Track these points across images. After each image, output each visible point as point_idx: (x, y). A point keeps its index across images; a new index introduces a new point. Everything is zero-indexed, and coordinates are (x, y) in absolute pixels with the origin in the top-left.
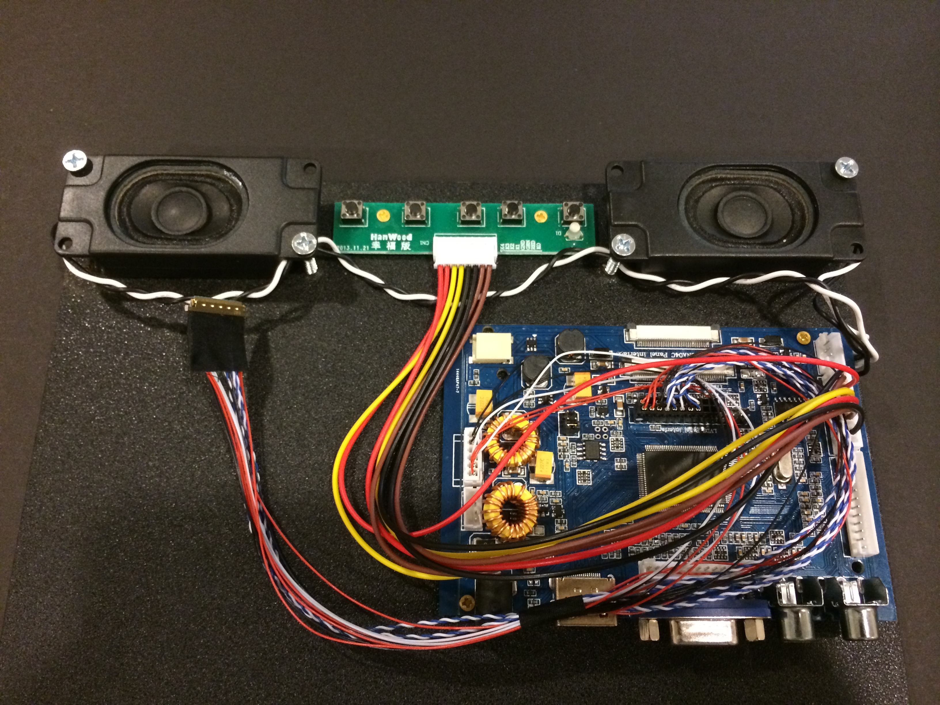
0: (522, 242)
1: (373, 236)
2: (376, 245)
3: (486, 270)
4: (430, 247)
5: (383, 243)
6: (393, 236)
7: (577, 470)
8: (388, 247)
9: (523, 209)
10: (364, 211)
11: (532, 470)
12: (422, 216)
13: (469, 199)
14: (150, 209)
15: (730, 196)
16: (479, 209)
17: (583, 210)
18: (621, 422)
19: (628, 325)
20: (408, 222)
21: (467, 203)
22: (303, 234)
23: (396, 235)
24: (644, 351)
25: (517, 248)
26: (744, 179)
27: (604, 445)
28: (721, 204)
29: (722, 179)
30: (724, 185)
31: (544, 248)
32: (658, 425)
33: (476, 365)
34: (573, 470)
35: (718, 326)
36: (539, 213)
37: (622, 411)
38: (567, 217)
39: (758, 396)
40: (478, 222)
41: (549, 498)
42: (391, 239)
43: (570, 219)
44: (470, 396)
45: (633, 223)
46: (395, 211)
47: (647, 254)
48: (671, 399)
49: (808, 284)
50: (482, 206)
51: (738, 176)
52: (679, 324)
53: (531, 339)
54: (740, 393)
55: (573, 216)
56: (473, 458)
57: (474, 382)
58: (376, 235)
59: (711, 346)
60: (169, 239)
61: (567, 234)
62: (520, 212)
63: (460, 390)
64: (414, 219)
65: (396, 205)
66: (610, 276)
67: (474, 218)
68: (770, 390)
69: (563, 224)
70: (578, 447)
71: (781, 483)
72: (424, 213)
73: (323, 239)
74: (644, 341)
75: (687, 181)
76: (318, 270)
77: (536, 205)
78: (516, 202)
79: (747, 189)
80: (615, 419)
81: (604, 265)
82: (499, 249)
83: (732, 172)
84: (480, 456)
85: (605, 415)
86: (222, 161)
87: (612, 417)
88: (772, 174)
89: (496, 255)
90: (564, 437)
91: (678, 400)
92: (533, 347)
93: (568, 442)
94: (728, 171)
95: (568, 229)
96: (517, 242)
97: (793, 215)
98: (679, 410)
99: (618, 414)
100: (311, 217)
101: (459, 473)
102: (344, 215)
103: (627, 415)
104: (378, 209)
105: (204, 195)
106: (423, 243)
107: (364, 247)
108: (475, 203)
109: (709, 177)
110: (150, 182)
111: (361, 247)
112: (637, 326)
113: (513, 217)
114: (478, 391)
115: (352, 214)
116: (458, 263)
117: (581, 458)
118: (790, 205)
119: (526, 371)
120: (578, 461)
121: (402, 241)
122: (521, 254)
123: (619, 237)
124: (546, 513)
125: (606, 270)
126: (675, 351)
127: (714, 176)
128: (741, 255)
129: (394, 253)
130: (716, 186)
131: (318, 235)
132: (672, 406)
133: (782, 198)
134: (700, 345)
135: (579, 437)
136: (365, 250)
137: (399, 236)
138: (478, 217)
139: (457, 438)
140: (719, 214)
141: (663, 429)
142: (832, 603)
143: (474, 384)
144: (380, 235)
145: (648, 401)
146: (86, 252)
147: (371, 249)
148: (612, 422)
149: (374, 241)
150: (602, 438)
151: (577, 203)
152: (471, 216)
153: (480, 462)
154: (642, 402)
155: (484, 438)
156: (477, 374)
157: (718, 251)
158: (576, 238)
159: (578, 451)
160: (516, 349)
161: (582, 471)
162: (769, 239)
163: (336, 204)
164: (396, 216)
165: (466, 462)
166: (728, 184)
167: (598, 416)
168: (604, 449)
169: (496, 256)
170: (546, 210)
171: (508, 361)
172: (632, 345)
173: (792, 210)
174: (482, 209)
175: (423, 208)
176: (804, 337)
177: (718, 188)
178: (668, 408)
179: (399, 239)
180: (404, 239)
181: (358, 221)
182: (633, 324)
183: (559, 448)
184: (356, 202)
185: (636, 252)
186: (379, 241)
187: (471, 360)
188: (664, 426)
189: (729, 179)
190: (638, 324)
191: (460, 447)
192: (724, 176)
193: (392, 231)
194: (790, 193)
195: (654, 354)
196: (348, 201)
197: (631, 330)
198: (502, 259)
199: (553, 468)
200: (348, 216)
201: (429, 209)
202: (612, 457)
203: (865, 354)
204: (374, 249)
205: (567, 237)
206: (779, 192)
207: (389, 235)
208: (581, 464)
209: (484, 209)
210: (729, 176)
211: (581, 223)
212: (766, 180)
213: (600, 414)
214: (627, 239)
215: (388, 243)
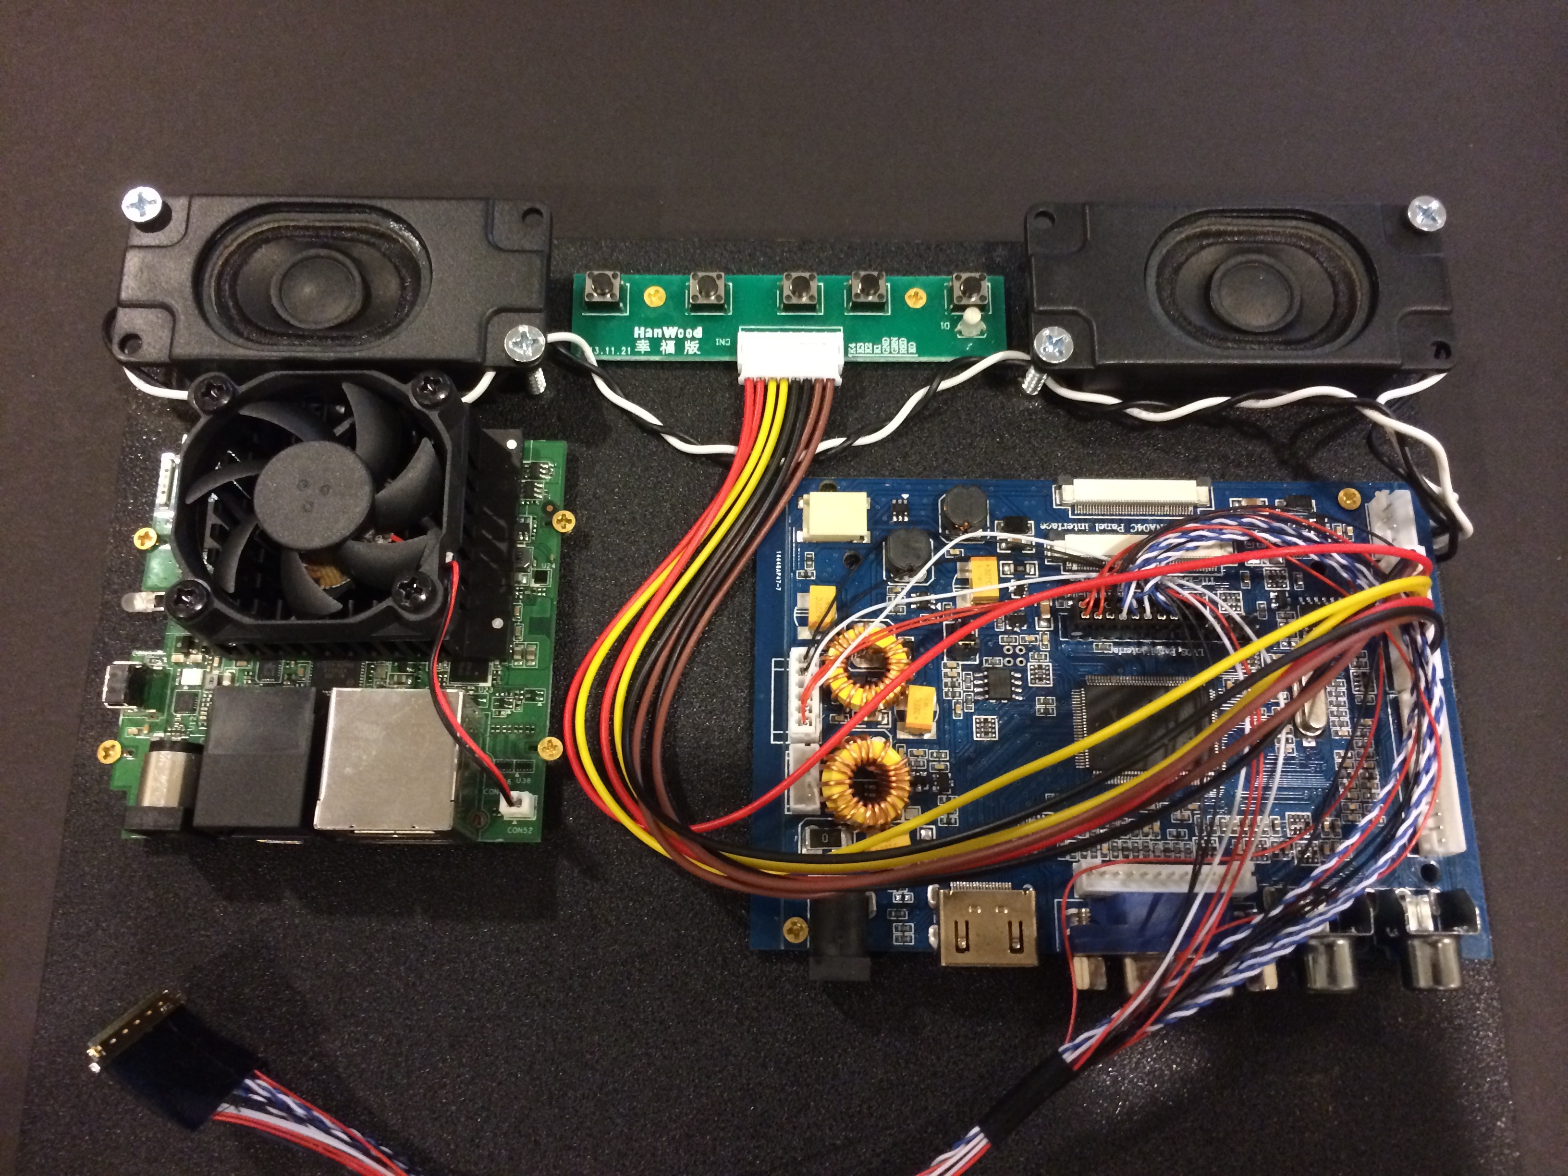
0: (885, 341)
1: (638, 332)
2: (643, 346)
3: (824, 388)
4: (733, 349)
5: (655, 343)
6: (671, 331)
7: (974, 717)
8: (662, 349)
9: (885, 285)
10: (622, 289)
11: (901, 716)
12: (718, 298)
13: (796, 268)
14: (269, 284)
15: (1232, 262)
16: (814, 284)
17: (987, 285)
18: (1047, 637)
19: (1060, 478)
20: (696, 307)
21: (794, 275)
22: (523, 328)
23: (676, 328)
24: (1085, 521)
25: (876, 351)
26: (1256, 234)
27: (1018, 675)
28: (1217, 276)
29: (1219, 234)
30: (1222, 243)
31: (920, 352)
32: (1108, 643)
33: (808, 545)
34: (968, 717)
35: (1209, 479)
36: (912, 292)
37: (1048, 620)
38: (960, 298)
39: (1272, 595)
40: (812, 308)
41: (928, 761)
42: (667, 336)
43: (964, 302)
44: (799, 595)
45: (1071, 308)
46: (675, 288)
47: (1093, 361)
48: (1129, 599)
49: (1359, 408)
50: (819, 281)
51: (1245, 228)
52: (1143, 476)
53: (900, 501)
54: (1243, 591)
55: (970, 297)
56: (804, 698)
57: (806, 572)
58: (643, 329)
59: (1195, 512)
60: (302, 336)
61: (959, 327)
62: (882, 291)
63: (782, 585)
64: (705, 302)
65: (676, 278)
66: (1030, 397)
67: (805, 300)
68: (1292, 586)
69: (953, 310)
70: (975, 678)
71: (1306, 737)
72: (721, 292)
73: (554, 337)
74: (1085, 504)
75: (1161, 237)
76: (546, 388)
77: (910, 278)
78: (875, 274)
79: (1259, 251)
80: (1037, 633)
81: (1020, 379)
82: (846, 353)
83: (1235, 221)
84: (816, 694)
85: (1020, 627)
86: (385, 205)
87: (1032, 631)
88: (1301, 224)
89: (841, 362)
90: (953, 663)
91: (1140, 602)
92: (903, 516)
93: (960, 670)
94: (1229, 220)
95: (960, 318)
96: (876, 340)
97: (1336, 294)
98: (1142, 618)
99: (1042, 626)
100: (535, 299)
101: (782, 722)
102: (590, 295)
103: (1056, 627)
104: (647, 287)
105: (357, 262)
106: (722, 342)
107: (624, 348)
108: (807, 275)
109: (1198, 230)
110: (267, 241)
111: (618, 350)
112: (1076, 481)
113: (870, 298)
114: (813, 588)
115: (603, 294)
116: (778, 377)
117: (980, 698)
118: (1331, 277)
119: (892, 555)
120: (976, 702)
121: (685, 338)
122: (882, 360)
123: (1046, 332)
124: (923, 786)
125: (1024, 386)
126: (1137, 522)
127: (1206, 228)
128: (1250, 362)
129: (672, 359)
130: (1209, 245)
131: (548, 329)
132: (1130, 612)
133: (1318, 265)
134: (1180, 511)
135: (977, 662)
136: (625, 355)
137: (681, 331)
138: (812, 298)
139: (778, 664)
140: (1214, 294)
141: (1115, 650)
142: (1388, 930)
143: (806, 576)
144: (649, 330)
145: (1091, 604)
146: (164, 357)
147: (634, 353)
148: (1032, 637)
149: (639, 339)
150: (1015, 664)
151: (977, 275)
152: (800, 296)
153: (815, 703)
154: (1081, 605)
155: (824, 664)
156: (811, 559)
157: (1210, 356)
158: (974, 333)
159: (976, 686)
160: (874, 519)
161: (982, 717)
162: (1294, 335)
163: (576, 276)
164: (675, 297)
165: (794, 704)
166: (1228, 242)
167: (1008, 628)
168: (1019, 683)
169: (843, 363)
170: (924, 287)
171: (862, 538)
172: (1066, 511)
173: (1334, 284)
174: (818, 284)
175: (721, 284)
176: (1348, 498)
177: (1212, 249)
178: (1124, 616)
179: (681, 336)
180: (689, 336)
181: (613, 306)
182: (1068, 476)
183: (945, 680)
184: (610, 273)
185: (1074, 357)
186: (649, 339)
187: (800, 537)
188: (1116, 644)
189: (1232, 234)
190: (1076, 477)
191: (782, 679)
192: (1222, 228)
193: (671, 323)
194: (1333, 258)
195: (1103, 526)
196: (596, 273)
197: (1065, 487)
198: (851, 369)
199: (935, 712)
200: (596, 298)
201: (731, 284)
202: (1031, 694)
203: (1451, 525)
204: (639, 353)
205: (960, 332)
206: (1313, 255)
207: (665, 328)
208: (981, 707)
209: (822, 284)
210: (1230, 228)
211: (982, 308)
212: (1291, 235)
213: (1013, 625)
214: (1059, 334)
215: (663, 343)
